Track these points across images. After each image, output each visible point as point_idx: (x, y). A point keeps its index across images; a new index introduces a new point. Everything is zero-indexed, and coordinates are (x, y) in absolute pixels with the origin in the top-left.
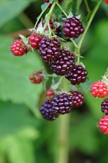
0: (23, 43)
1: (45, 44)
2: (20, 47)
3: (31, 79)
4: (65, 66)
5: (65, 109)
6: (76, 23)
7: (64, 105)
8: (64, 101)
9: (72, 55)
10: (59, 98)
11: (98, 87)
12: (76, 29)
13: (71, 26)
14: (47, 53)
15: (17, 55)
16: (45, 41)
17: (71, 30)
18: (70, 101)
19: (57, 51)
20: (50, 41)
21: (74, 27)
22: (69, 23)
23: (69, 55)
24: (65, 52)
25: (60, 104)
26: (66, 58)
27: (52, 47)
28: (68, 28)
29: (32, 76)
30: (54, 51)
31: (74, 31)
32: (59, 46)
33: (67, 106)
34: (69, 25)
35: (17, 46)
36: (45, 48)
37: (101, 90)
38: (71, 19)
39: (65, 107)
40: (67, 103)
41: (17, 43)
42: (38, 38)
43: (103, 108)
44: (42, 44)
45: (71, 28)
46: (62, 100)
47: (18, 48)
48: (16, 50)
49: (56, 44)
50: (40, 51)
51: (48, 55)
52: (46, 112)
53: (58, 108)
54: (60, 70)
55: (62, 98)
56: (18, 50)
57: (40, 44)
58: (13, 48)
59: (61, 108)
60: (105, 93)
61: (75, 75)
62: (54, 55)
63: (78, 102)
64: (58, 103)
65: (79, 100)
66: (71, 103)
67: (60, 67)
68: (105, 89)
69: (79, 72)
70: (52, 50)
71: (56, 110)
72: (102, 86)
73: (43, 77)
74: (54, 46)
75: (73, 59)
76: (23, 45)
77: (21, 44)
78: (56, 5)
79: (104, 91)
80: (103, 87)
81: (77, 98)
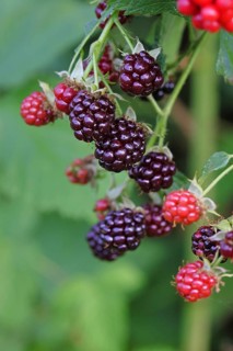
0: (45, 99)
1: (81, 104)
2: (38, 108)
3: (70, 174)
4: (122, 152)
5: (125, 242)
6: (144, 64)
7: (123, 233)
8: (124, 225)
9: (141, 131)
10: (114, 217)
11: (177, 203)
12: (146, 77)
13: (135, 70)
14: (83, 124)
15: (32, 123)
16: (83, 98)
17: (134, 80)
18: (138, 224)
19: (104, 121)
20: (92, 100)
21: (141, 73)
22: (132, 63)
23: (134, 129)
24: (126, 124)
25: (116, 230)
26: (125, 137)
27: (94, 112)
28: (129, 74)
29: (70, 169)
30: (98, 121)
31: (140, 81)
32: (112, 111)
33: (131, 234)
34: (129, 68)
35: (32, 106)
36: (80, 113)
37: (184, 209)
38: (138, 55)
39: (126, 236)
40: (131, 229)
41: (34, 98)
42: (72, 91)
43: (194, 246)
44: (75, 104)
45: (135, 75)
46: (121, 222)
47: (34, 110)
48: (30, 113)
49: (103, 107)
50: (71, 118)
51: (85, 129)
52: (97, 243)
53: (111, 239)
54: (111, 160)
55: (122, 218)
56: (35, 114)
57: (71, 105)
58: (25, 108)
59: (117, 238)
60: (192, 215)
61: (149, 173)
62: (98, 128)
63: (159, 227)
64: (112, 227)
65: (163, 224)
66: (139, 229)
67: (112, 155)
68: (192, 207)
69: (157, 166)
70: (93, 118)
71: (108, 242)
72: (186, 200)
73: (92, 172)
74: (98, 111)
75: (142, 140)
76: (45, 103)
77: (40, 102)
78: (114, 25)
79: (190, 211)
80: (189, 203)
81: (159, 219)
